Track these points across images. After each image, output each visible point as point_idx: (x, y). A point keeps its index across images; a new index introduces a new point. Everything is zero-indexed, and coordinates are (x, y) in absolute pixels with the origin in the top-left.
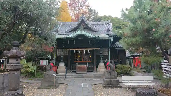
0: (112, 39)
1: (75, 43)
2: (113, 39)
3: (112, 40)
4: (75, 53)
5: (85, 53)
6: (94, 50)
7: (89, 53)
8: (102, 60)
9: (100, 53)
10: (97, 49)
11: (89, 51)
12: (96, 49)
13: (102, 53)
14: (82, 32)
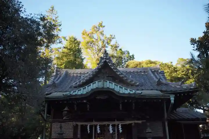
0: (172, 99)
1: (88, 110)
2: (175, 98)
3: (172, 101)
4: (89, 132)
5: (111, 132)
6: (133, 125)
7: (121, 131)
9: (147, 132)
10: (140, 122)
11: (120, 126)
12: (136, 122)
13: (150, 133)
14: (105, 83)
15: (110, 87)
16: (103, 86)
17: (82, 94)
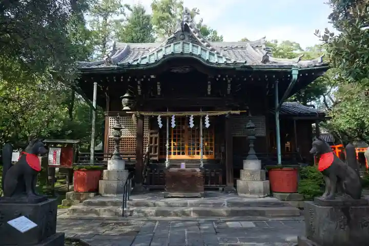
1: (159, 94)
3: (295, 77)
5: (192, 125)
6: (227, 116)
7: (208, 126)
8: (252, 151)
10: (238, 112)
11: (207, 118)
12: (232, 112)
13: (253, 128)
14: (186, 45)
15: (194, 53)
16: (183, 51)
17: (147, 64)
